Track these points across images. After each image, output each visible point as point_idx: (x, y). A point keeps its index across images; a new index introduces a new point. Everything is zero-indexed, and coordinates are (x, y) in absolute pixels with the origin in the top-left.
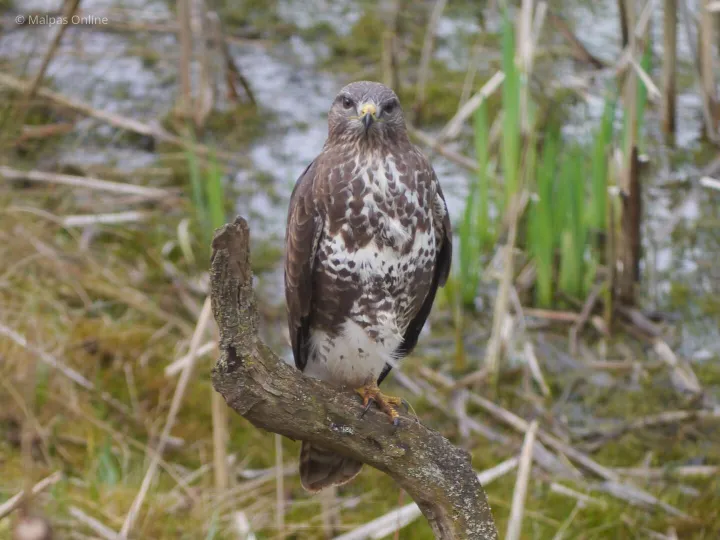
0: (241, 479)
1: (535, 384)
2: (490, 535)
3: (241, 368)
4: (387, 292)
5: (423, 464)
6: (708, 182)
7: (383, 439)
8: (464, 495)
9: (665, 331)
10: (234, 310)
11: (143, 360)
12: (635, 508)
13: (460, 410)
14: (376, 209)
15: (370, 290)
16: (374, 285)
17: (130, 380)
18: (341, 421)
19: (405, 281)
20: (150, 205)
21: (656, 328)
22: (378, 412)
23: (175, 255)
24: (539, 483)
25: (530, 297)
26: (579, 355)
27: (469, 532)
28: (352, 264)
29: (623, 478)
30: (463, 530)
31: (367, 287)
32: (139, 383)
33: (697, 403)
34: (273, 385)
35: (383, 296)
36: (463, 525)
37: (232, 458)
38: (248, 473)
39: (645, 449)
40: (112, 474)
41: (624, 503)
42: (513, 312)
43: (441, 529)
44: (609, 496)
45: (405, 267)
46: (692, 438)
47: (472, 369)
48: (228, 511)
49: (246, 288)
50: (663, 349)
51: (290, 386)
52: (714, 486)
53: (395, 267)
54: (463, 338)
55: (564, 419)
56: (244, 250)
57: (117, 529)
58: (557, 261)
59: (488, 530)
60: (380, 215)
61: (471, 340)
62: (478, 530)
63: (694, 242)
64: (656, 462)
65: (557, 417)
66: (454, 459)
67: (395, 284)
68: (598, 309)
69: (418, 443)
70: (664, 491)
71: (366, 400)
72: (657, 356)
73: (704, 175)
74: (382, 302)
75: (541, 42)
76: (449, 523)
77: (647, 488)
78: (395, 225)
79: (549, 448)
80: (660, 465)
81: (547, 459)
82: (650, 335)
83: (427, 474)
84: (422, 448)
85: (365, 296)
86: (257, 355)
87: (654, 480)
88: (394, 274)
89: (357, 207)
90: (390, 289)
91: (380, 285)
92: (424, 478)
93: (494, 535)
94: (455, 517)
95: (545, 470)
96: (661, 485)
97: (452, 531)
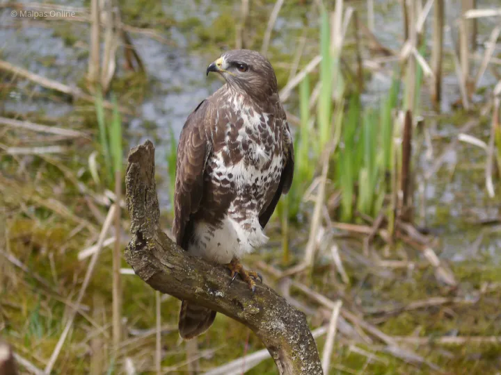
0: (131, 336)
1: (339, 276)
2: (318, 371)
3: (146, 248)
4: (253, 196)
5: (272, 319)
6: (464, 137)
7: (244, 301)
8: (301, 342)
9: (431, 242)
10: (142, 207)
11: (62, 250)
12: (408, 364)
13: (285, 292)
14: (248, 138)
15: (241, 194)
16: (245, 191)
17: (52, 264)
18: (215, 288)
19: (265, 189)
20: (68, 142)
21: (425, 239)
22: (242, 282)
23: (86, 177)
24: (340, 345)
25: (336, 214)
26: (370, 257)
27: (303, 369)
28: (230, 176)
29: (400, 343)
30: (299, 367)
31: (239, 192)
32: (58, 266)
33: (452, 293)
34: (168, 261)
35: (250, 199)
36: (299, 364)
37: (125, 320)
38: (135, 332)
39: (416, 324)
40: (40, 328)
41: (400, 361)
42: (324, 224)
43: (283, 366)
44: (390, 355)
45: (266, 179)
46: (449, 317)
47: (294, 264)
48: (121, 357)
49: (151, 191)
50: (429, 254)
51: (180, 262)
52: (464, 351)
53: (260, 179)
54: (289, 242)
55: (359, 301)
56: (150, 164)
57: (43, 368)
58: (356, 190)
59: (316, 367)
60: (250, 142)
61: (294, 244)
62: (309, 368)
63: (453, 180)
64: (424, 333)
65: (354, 299)
66: (294, 317)
67: (258, 191)
68: (384, 224)
69: (269, 305)
70: (429, 354)
71: (233, 273)
72: (425, 259)
73: (460, 132)
74: (249, 203)
75: (347, 37)
76: (289, 362)
77: (417, 351)
78: (259, 150)
79: (348, 321)
80: (426, 335)
81: (347, 328)
82: (420, 244)
83: (275, 327)
84: (271, 308)
85: (237, 198)
86: (157, 238)
87: (421, 346)
88: (258, 183)
89: (234, 136)
90: (255, 194)
91: (248, 191)
92: (272, 329)
93: (321, 372)
94: (294, 358)
95: (345, 336)
96: (427, 350)
97: (291, 368)
